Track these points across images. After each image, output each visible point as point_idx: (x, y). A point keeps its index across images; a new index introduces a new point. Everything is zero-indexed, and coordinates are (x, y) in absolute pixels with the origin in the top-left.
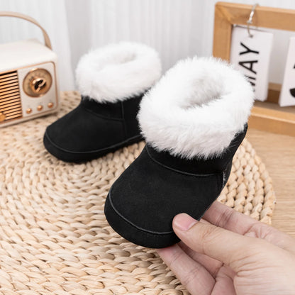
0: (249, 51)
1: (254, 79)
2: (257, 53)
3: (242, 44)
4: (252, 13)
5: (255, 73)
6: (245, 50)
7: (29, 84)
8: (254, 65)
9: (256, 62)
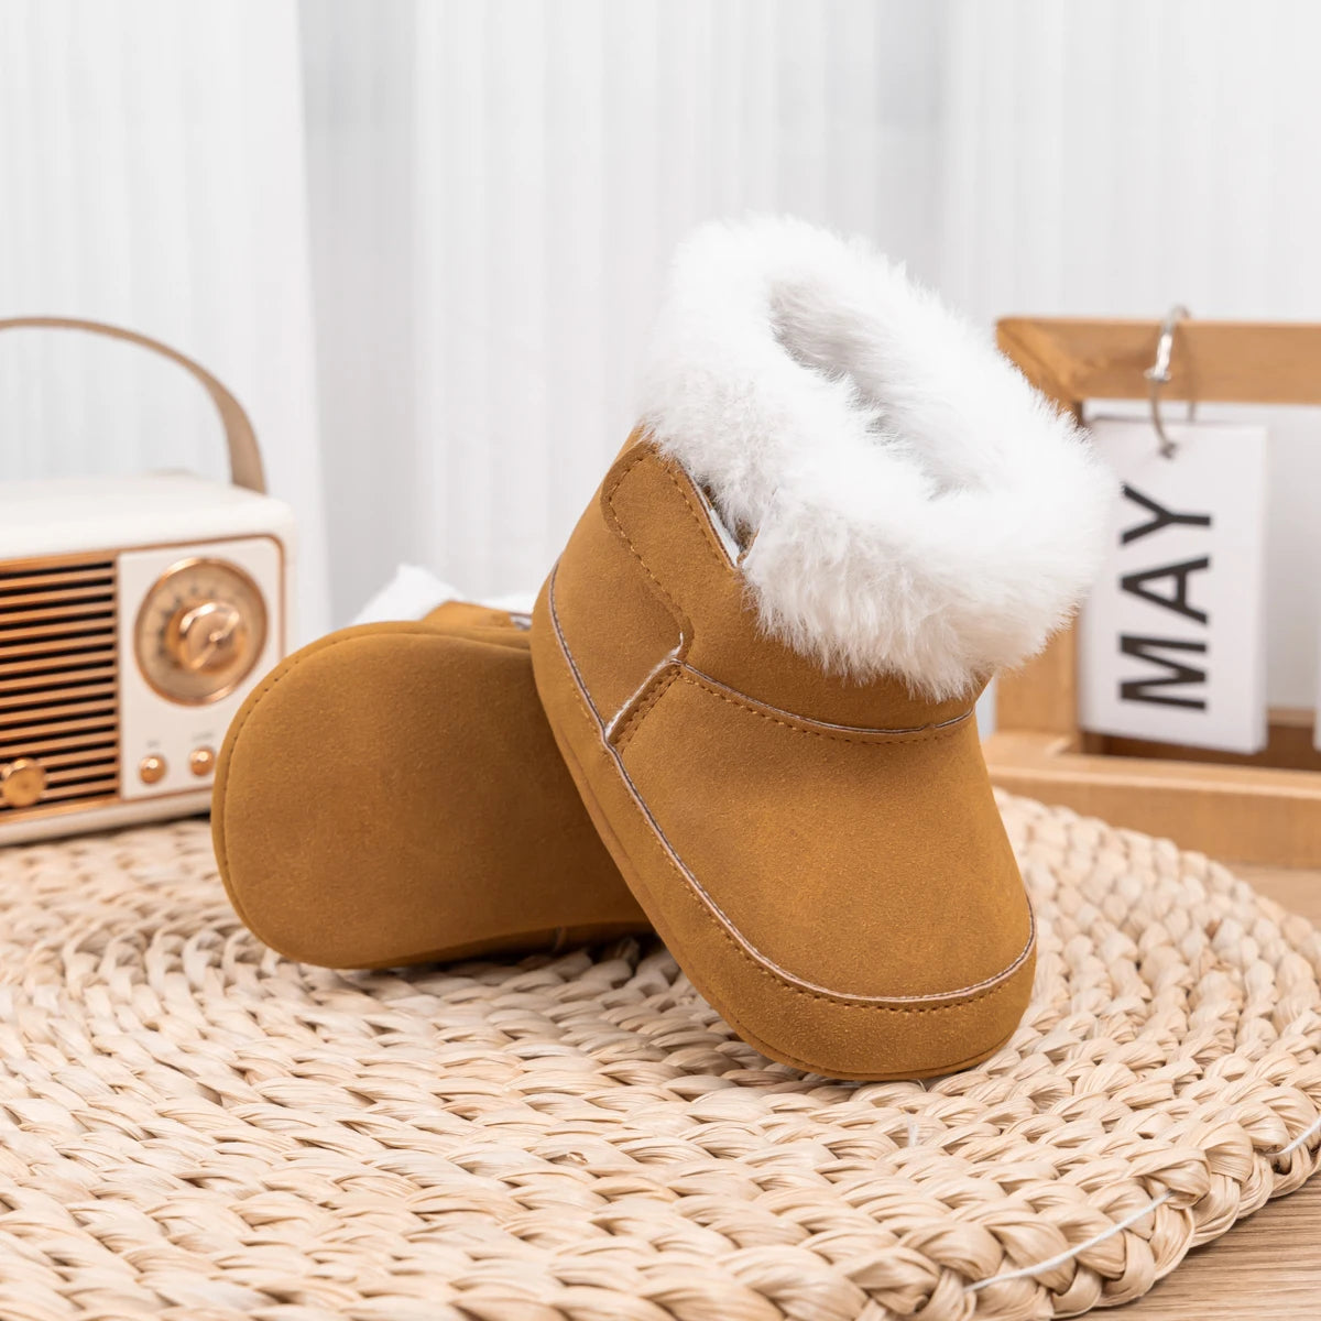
0: (1164, 518)
1: (1200, 648)
2: (1203, 521)
3: (1131, 494)
4: (1166, 343)
5: (1200, 617)
6: (1144, 516)
7: (162, 633)
8: (1195, 580)
9: (1202, 564)
